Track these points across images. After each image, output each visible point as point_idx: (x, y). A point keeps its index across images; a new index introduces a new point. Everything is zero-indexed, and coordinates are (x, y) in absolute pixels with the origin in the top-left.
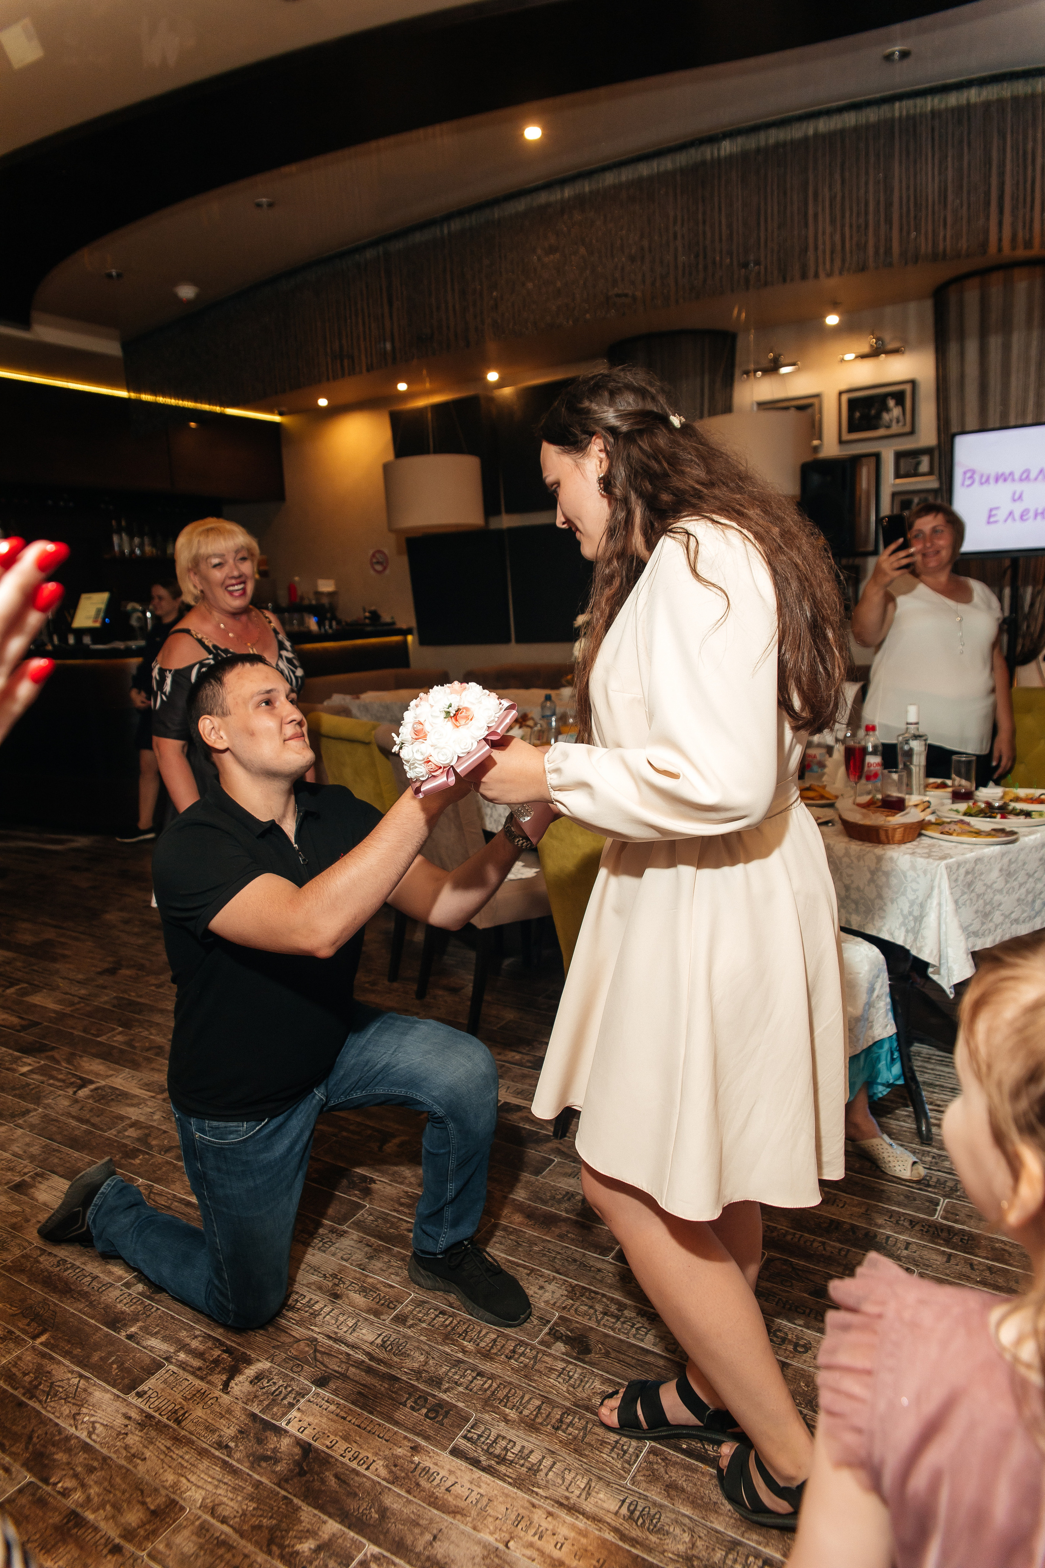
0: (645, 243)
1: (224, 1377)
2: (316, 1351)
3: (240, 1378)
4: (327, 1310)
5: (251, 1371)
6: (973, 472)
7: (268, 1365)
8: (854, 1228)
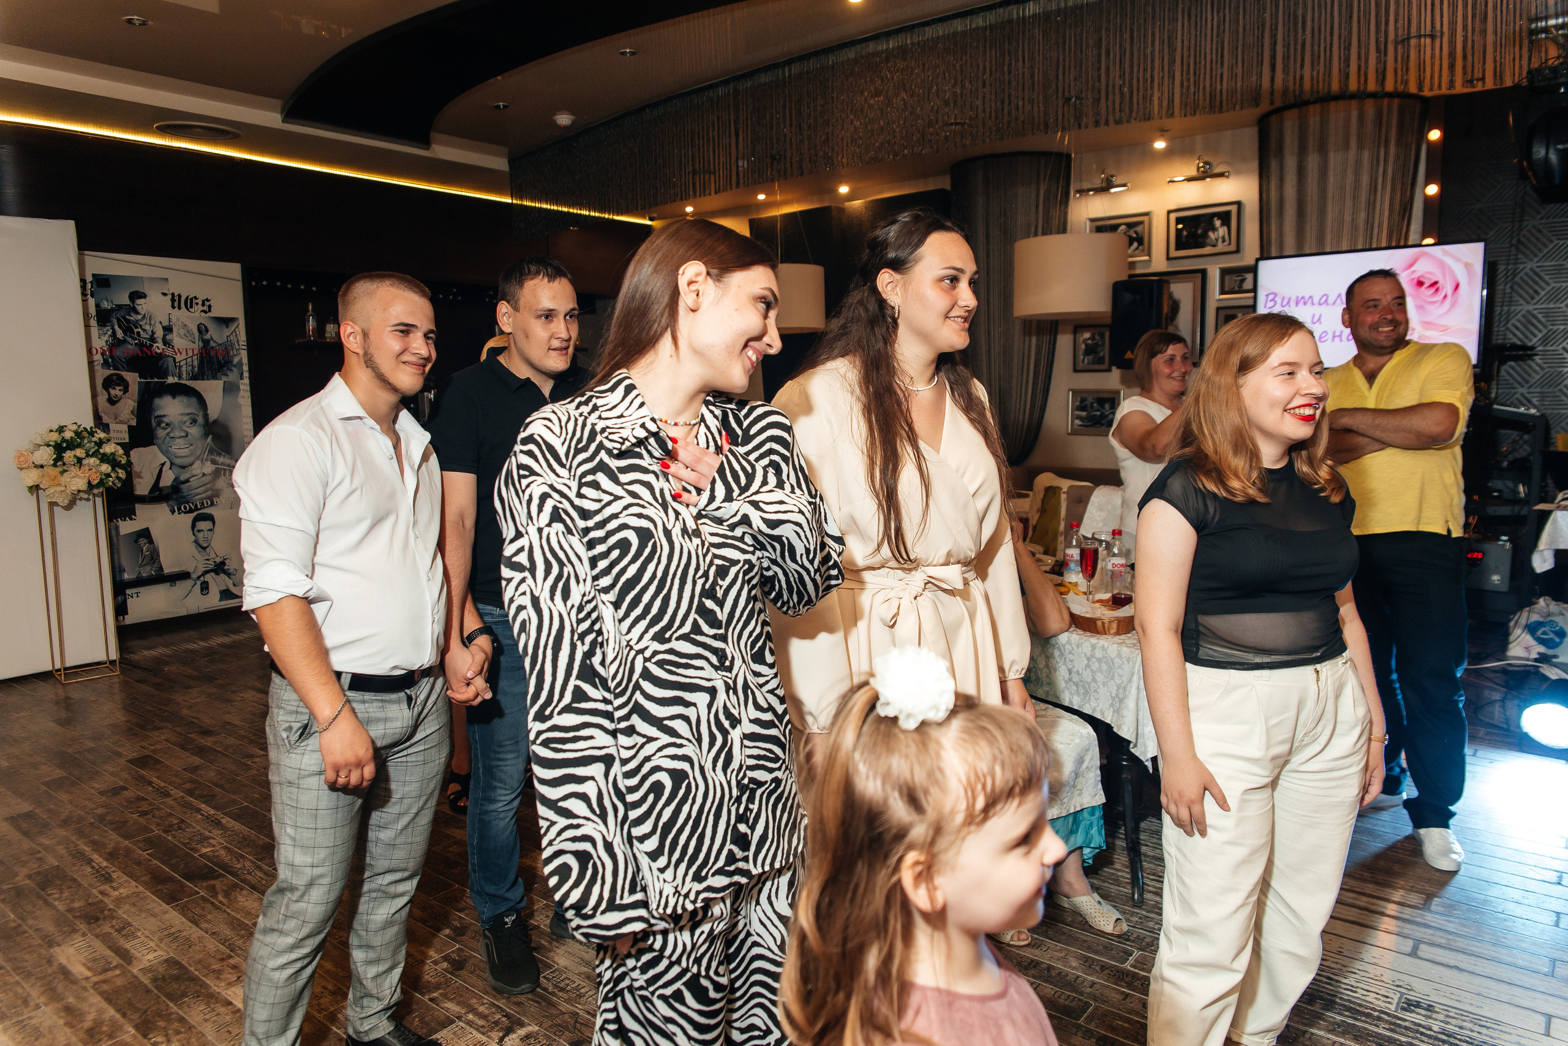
0: (958, 91)
1: (501, 1034)
2: (576, 1022)
3: (514, 1036)
4: (590, 993)
5: (522, 1032)
6: (1276, 295)
7: (537, 1028)
8: (1050, 968)
